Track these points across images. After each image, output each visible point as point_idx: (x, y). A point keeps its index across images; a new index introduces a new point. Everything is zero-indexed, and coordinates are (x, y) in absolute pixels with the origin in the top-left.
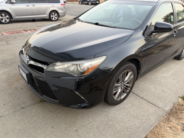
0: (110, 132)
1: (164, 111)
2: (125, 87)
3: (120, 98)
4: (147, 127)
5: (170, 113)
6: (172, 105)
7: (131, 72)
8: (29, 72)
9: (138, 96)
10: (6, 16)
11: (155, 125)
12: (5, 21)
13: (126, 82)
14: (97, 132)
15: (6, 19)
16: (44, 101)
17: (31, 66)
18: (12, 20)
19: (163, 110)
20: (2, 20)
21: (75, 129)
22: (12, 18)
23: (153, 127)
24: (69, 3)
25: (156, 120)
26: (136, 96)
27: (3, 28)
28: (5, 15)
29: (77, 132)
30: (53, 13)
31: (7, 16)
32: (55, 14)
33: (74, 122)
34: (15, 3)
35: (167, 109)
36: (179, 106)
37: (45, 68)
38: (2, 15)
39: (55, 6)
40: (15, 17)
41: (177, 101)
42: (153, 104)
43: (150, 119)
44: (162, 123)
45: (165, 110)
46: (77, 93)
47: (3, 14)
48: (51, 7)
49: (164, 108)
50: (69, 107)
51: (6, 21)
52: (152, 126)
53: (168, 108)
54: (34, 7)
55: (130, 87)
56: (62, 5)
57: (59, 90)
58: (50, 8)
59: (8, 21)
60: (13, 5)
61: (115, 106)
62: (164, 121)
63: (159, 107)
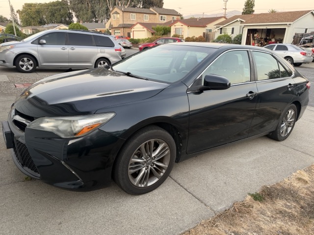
0: (110, 230)
1: (213, 210)
2: (155, 166)
3: (145, 183)
4: (172, 230)
5: (222, 214)
6: (230, 204)
7: (162, 143)
8: (11, 131)
9: (181, 186)
10: (29, 61)
11: (187, 229)
12: (26, 69)
13: (156, 159)
14: (91, 228)
15: (29, 66)
16: (32, 179)
17: (16, 123)
18: (37, 67)
19: (211, 209)
20: (22, 67)
21: (59, 221)
22: (37, 65)
23: (182, 231)
24: (135, 49)
25: (193, 222)
26: (178, 185)
27: (21, 79)
28: (28, 59)
29: (60, 226)
30: (102, 62)
31: (31, 62)
32: (104, 63)
33: (63, 211)
34: (44, 44)
35: (219, 208)
36: (243, 208)
37: (28, 124)
38: (23, 60)
39: (106, 51)
40: (43, 64)
41: (243, 199)
42: (198, 199)
43: (183, 220)
44: (201, 228)
45: (215, 210)
46: (63, 162)
47: (25, 59)
48: (99, 53)
49: (216, 207)
50: (53, 185)
51: (28, 69)
52: (181, 229)
53: (221, 208)
54: (64, 51)
55: (166, 169)
56: (116, 50)
57: (53, 164)
58: (97, 53)
59: (31, 68)
60: (43, 47)
61: (136, 197)
62: (205, 225)
63: (208, 204)
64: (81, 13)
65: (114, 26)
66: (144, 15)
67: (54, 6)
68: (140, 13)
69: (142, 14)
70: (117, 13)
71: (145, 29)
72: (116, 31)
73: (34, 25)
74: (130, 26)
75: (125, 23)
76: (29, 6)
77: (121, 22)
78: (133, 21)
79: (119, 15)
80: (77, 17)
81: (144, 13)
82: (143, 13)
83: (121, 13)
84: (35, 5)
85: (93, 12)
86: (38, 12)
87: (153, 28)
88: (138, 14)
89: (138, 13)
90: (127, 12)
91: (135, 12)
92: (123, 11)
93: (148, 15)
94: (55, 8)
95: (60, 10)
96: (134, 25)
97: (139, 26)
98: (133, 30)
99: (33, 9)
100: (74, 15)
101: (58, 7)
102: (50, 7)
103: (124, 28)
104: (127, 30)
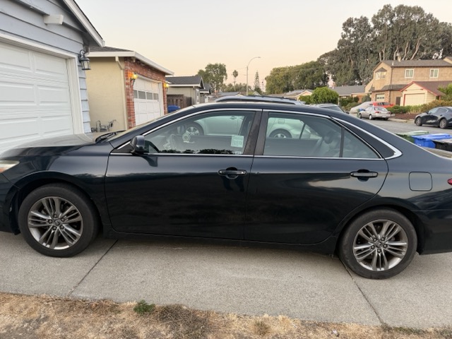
2: (64, 229)
3: (52, 245)
13: (66, 222)
19: (72, 291)
35: (79, 295)
41: (122, 302)
42: (82, 280)
45: (74, 293)
49: (80, 292)
53: (82, 296)
63: (79, 287)
64: (339, 74)
65: (376, 89)
66: (431, 69)
67: (307, 68)
68: (423, 67)
69: (427, 69)
70: (382, 70)
71: (425, 91)
72: (378, 96)
73: (277, 93)
74: (401, 88)
75: (393, 83)
76: (277, 71)
77: (387, 83)
78: (408, 79)
79: (385, 73)
80: (334, 79)
81: (431, 67)
82: (428, 67)
83: (389, 70)
84: (284, 69)
85: (356, 72)
86: (287, 77)
87: (439, 89)
88: (419, 69)
89: (420, 67)
90: (400, 67)
91: (414, 67)
92: (392, 67)
93: (438, 69)
94: (308, 70)
95: (313, 72)
96: (407, 86)
97: (414, 86)
98: (404, 93)
99: (281, 74)
100: (330, 77)
101: (311, 69)
102: (301, 70)
103: (391, 90)
104: (396, 94)
